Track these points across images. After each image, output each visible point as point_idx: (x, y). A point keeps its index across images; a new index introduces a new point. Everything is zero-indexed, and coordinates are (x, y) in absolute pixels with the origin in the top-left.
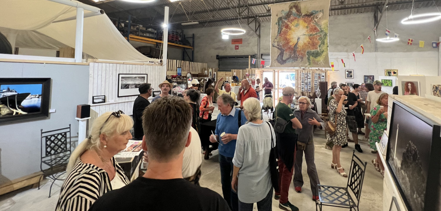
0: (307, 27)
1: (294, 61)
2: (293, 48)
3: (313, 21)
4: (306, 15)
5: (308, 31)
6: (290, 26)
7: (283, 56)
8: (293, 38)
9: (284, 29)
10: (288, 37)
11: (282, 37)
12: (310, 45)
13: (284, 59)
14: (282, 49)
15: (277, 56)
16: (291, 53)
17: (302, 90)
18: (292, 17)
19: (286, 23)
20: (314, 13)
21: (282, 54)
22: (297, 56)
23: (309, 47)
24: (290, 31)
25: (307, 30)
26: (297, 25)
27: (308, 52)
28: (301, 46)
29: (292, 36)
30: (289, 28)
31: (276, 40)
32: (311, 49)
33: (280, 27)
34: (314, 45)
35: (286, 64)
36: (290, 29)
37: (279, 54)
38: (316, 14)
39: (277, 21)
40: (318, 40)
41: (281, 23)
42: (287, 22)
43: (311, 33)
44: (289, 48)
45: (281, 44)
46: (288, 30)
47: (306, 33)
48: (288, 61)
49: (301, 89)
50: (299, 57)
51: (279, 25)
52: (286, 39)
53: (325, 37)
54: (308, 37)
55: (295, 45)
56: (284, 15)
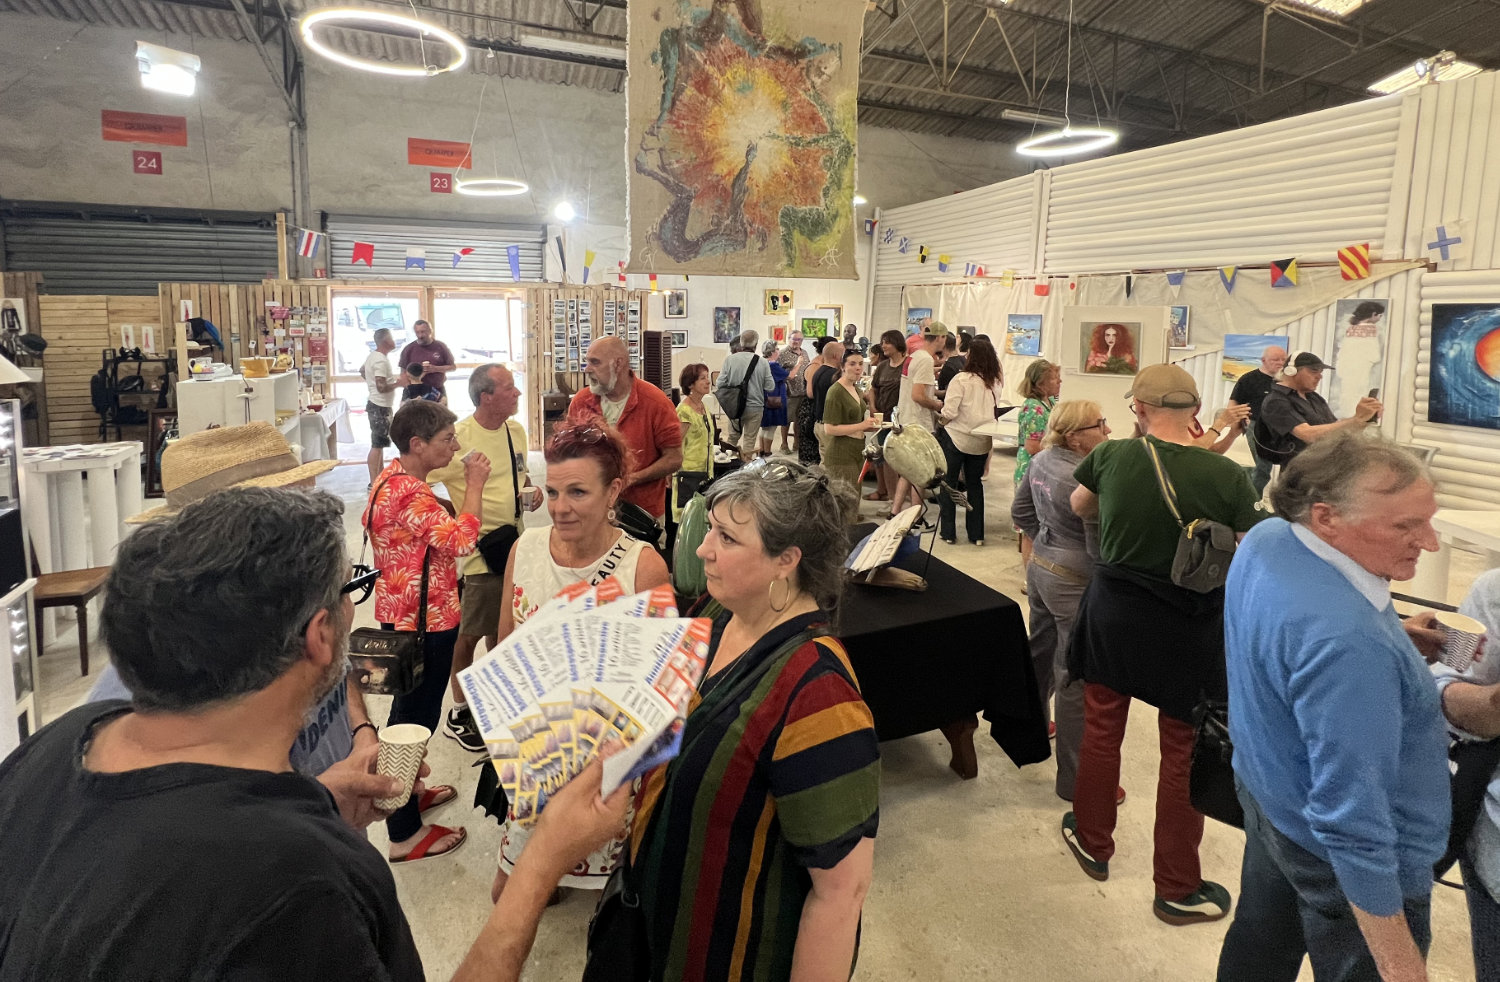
0: (784, 105)
1: (731, 249)
2: (729, 188)
3: (805, 83)
4: (780, 50)
5: (786, 121)
6: (716, 82)
7: (684, 223)
8: (727, 145)
9: (690, 91)
10: (707, 135)
11: (679, 131)
12: (793, 184)
13: (691, 234)
14: (682, 190)
15: (658, 220)
16: (720, 209)
17: (557, 368)
18: (724, 45)
19: (698, 67)
20: (811, 48)
21: (679, 212)
22: (743, 224)
23: (791, 193)
24: (716, 108)
25: (783, 117)
26: (745, 88)
27: (785, 215)
28: (761, 185)
29: (723, 133)
30: (712, 93)
31: (651, 142)
32: (799, 201)
33: (672, 80)
34: (806, 185)
35: (700, 258)
36: (717, 97)
37: (669, 212)
38: (818, 57)
39: (654, 44)
40: (820, 169)
41: (674, 61)
42: (705, 62)
43: (798, 134)
44: (714, 187)
45: (676, 166)
46: (710, 102)
47: (781, 133)
48: (706, 247)
49: (555, 364)
50: (751, 233)
51: (666, 67)
52: (698, 143)
53: (843, 157)
54: (786, 148)
55: (738, 177)
56: (690, 24)
